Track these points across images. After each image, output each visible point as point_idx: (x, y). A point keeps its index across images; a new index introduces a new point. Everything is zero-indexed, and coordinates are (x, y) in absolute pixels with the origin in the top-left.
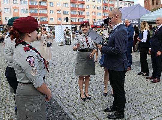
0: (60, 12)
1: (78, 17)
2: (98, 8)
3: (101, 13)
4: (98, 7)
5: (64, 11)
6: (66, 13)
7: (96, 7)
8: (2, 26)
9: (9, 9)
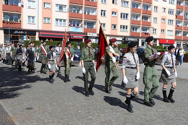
0: (115, 14)
1: (141, 24)
2: (169, 13)
3: (172, 21)
4: (169, 11)
5: (121, 14)
6: (124, 18)
7: (167, 10)
8: (21, 31)
9: (36, 2)
